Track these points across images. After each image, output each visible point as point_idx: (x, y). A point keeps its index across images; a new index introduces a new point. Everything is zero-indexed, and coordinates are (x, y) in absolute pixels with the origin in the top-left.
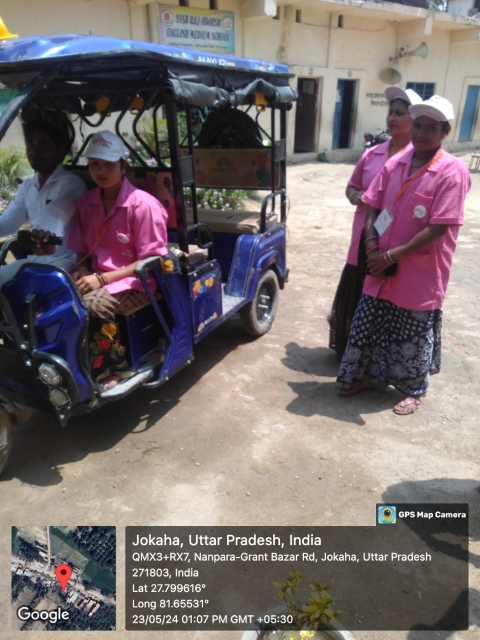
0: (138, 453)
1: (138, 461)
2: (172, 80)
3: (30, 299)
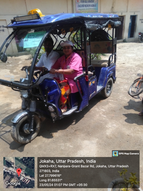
0: (73, 131)
1: (73, 133)
2: (85, 24)
3: (46, 88)
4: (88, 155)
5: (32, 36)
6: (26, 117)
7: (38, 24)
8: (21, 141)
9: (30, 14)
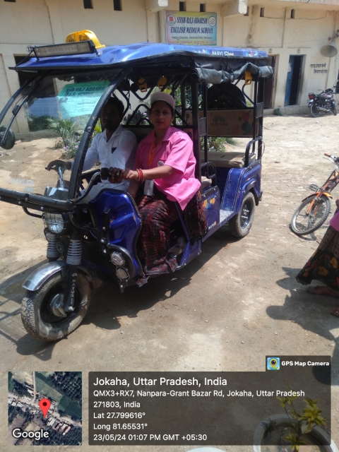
0: (167, 312)
2: (197, 69)
3: (107, 211)
4: (203, 365)
5: (77, 90)
6: (59, 277)
7: (92, 64)
8: (45, 334)
9: (71, 42)
